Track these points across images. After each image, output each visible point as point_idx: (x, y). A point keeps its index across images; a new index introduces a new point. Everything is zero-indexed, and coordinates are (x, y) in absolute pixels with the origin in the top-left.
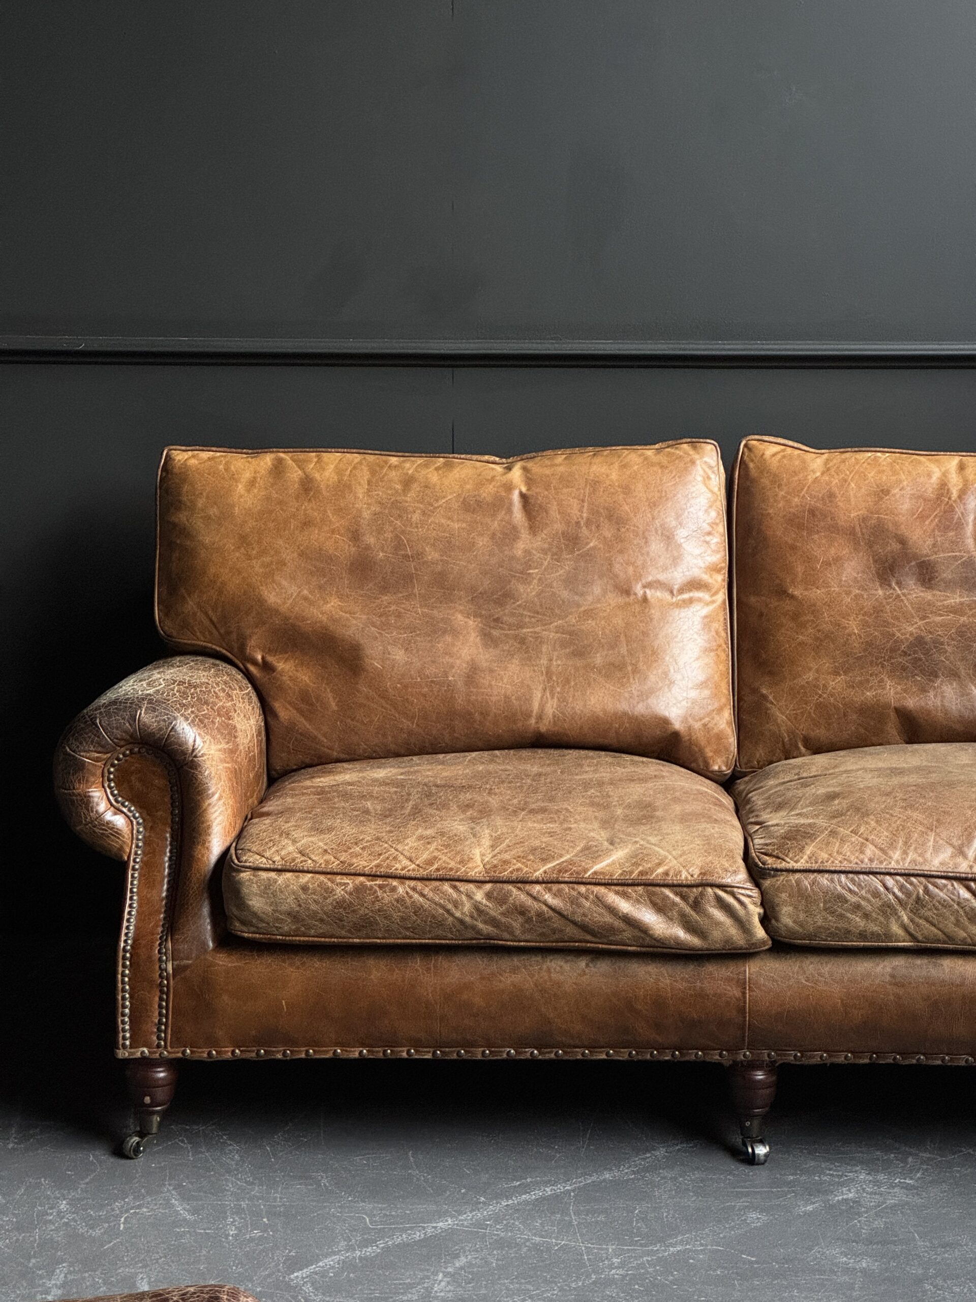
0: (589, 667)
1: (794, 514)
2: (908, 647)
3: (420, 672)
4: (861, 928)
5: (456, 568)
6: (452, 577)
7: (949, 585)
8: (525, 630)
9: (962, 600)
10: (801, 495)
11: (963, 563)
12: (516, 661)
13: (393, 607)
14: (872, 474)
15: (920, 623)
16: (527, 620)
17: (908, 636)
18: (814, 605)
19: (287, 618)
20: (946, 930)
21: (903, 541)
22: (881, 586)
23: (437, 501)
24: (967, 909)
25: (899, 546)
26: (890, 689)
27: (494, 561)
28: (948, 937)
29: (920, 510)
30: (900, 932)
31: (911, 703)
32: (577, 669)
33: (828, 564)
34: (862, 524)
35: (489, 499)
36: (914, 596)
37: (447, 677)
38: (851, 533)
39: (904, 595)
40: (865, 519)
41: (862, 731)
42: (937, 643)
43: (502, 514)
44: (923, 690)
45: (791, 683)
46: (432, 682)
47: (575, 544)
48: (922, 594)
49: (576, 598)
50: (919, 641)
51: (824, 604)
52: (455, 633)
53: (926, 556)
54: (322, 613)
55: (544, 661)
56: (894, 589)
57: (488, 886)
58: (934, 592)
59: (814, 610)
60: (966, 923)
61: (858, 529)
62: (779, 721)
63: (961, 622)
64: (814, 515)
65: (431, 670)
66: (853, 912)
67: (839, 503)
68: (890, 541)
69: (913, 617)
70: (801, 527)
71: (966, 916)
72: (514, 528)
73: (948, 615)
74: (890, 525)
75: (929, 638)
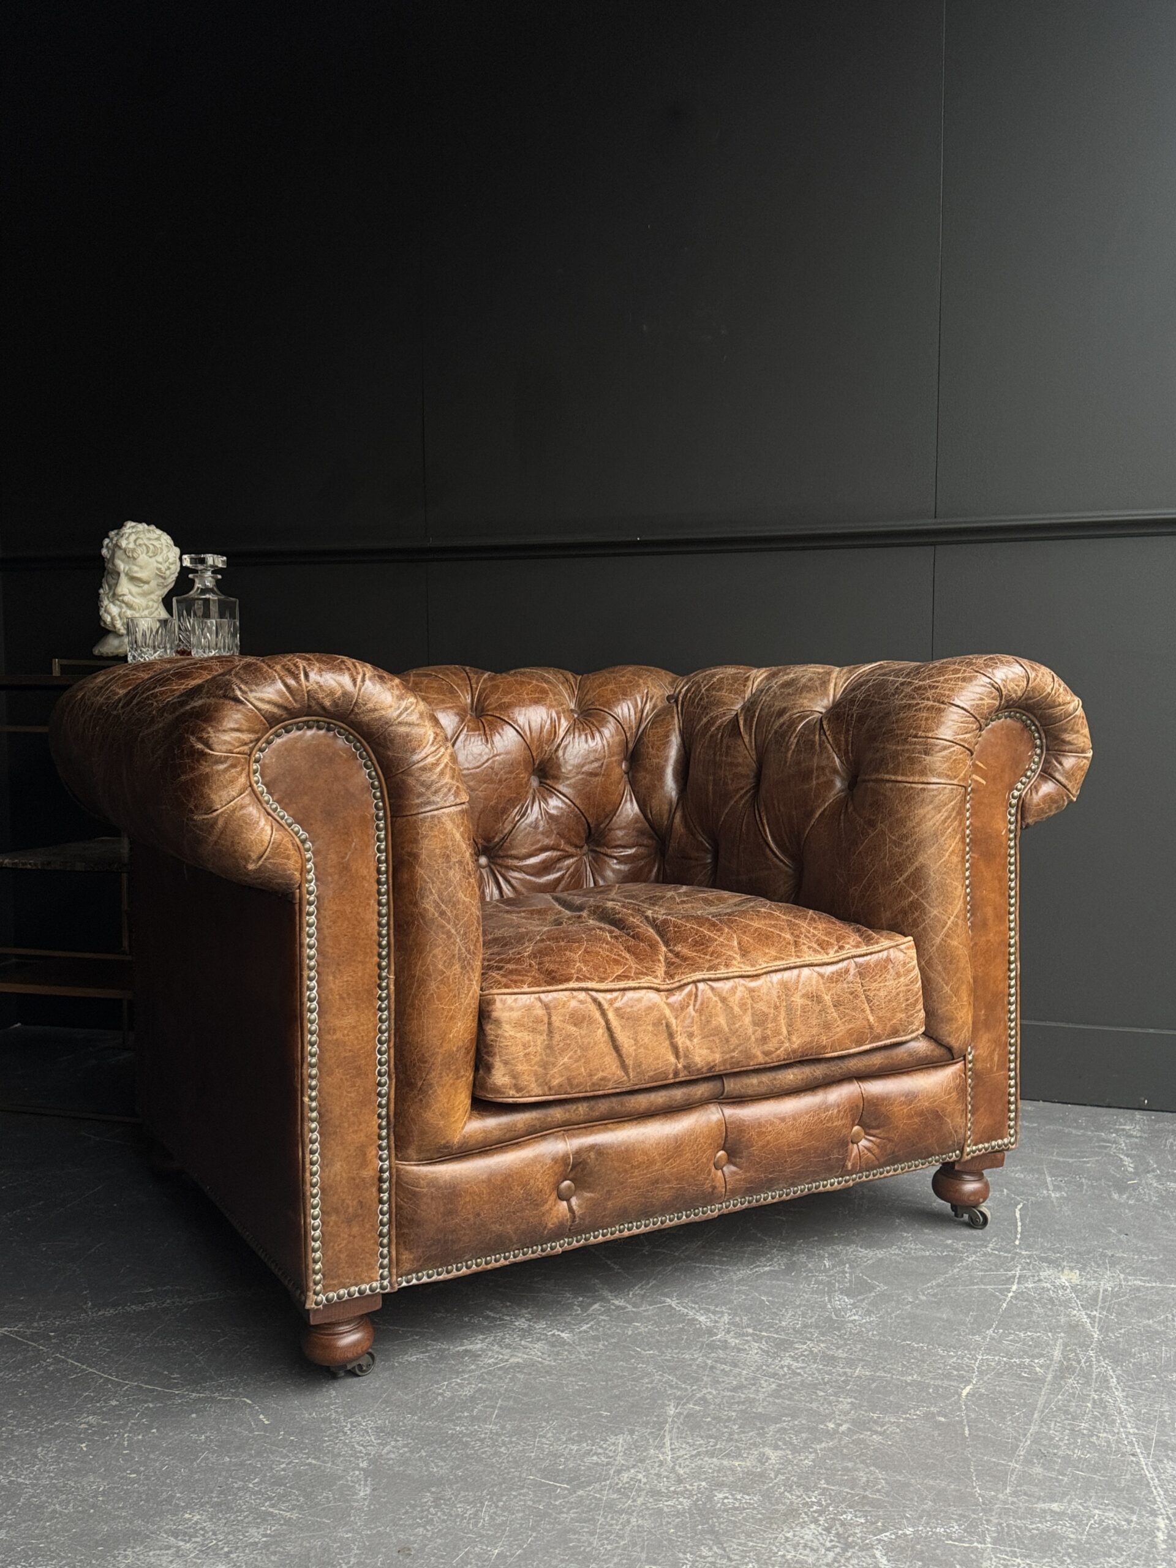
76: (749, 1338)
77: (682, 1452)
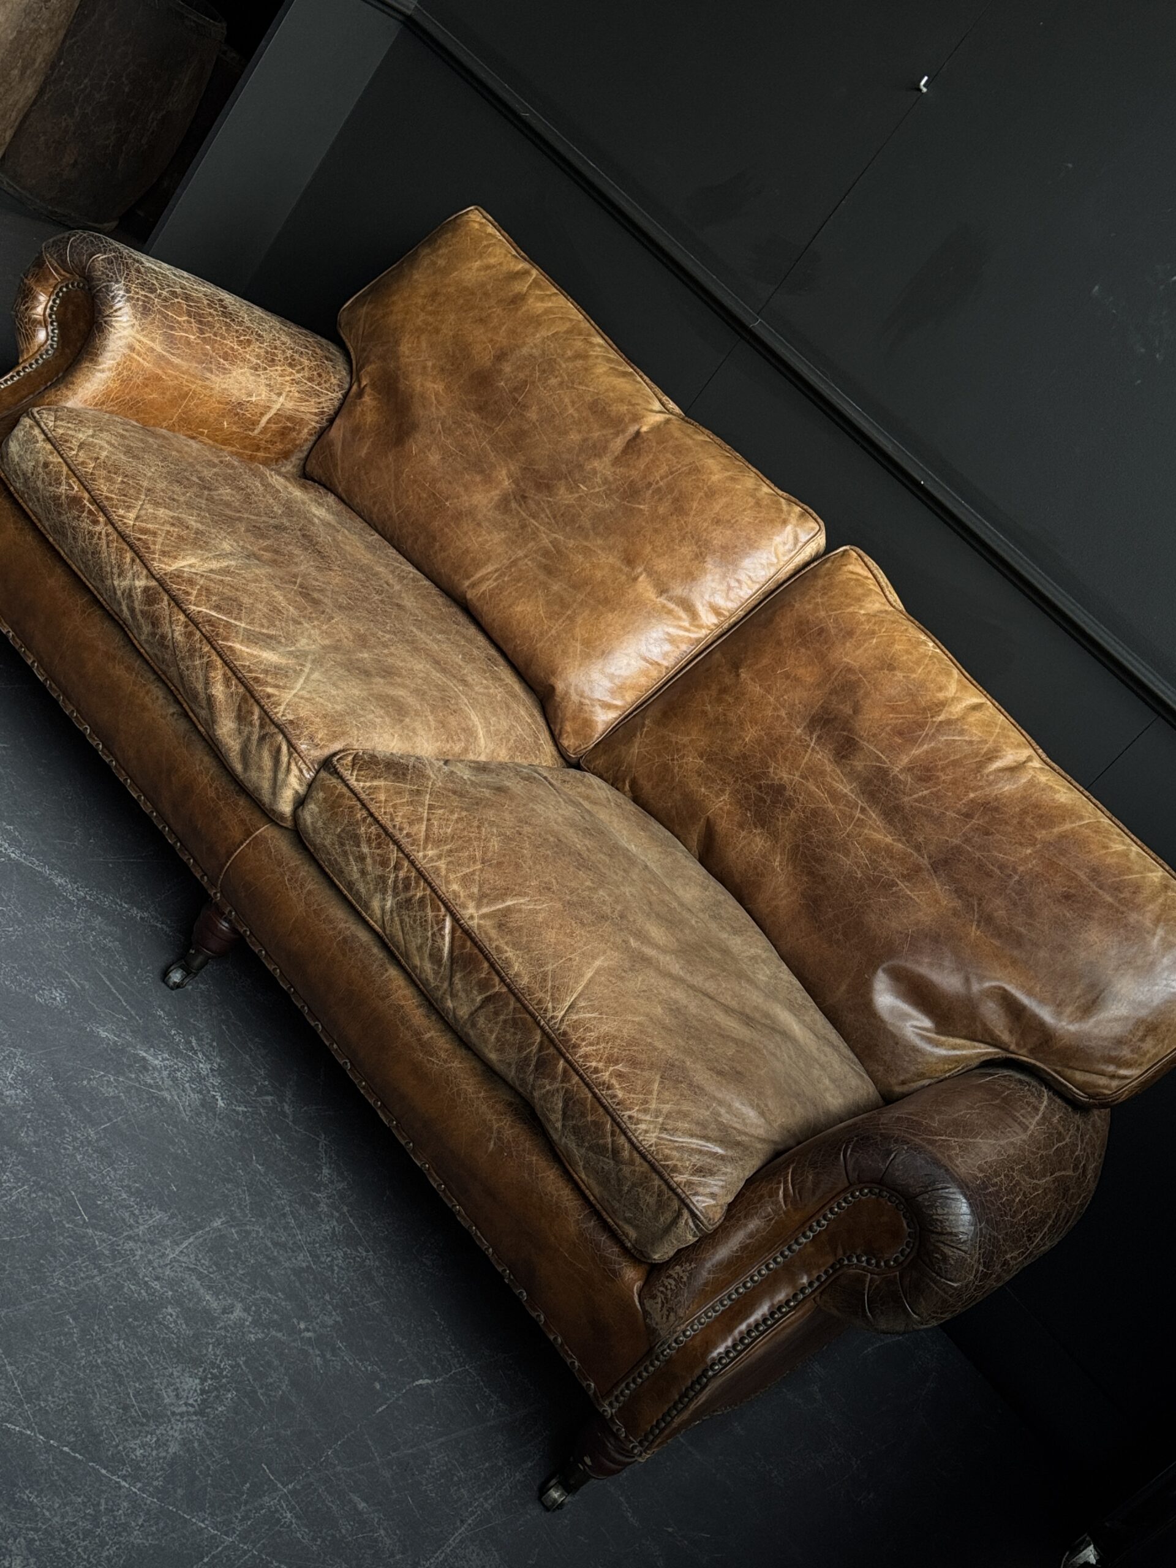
0: (545, 587)
1: (808, 622)
2: (768, 785)
3: (434, 481)
4: (352, 878)
5: (538, 437)
6: (528, 440)
7: (852, 775)
8: (533, 521)
9: (849, 793)
10: (830, 613)
11: (880, 768)
12: (503, 535)
13: (471, 426)
14: (899, 647)
15: (797, 778)
16: (543, 516)
17: (777, 778)
18: (743, 694)
19: (399, 369)
20: (408, 945)
21: (856, 710)
22: (804, 728)
23: (580, 383)
24: (437, 944)
25: (851, 712)
26: (721, 802)
27: (566, 456)
28: (406, 951)
29: (900, 703)
31: (723, 825)
32: (535, 579)
33: (787, 676)
34: (844, 672)
35: (613, 414)
36: (819, 757)
37: (447, 500)
38: (830, 671)
39: (813, 749)
40: (849, 670)
42: (789, 803)
43: (609, 431)
44: (741, 826)
45: (667, 733)
46: (434, 494)
47: (632, 496)
48: (826, 762)
49: (591, 533)
50: (780, 789)
51: (750, 701)
52: (488, 479)
53: (861, 737)
54: (422, 385)
55: (520, 553)
56: (811, 739)
57: (154, 583)
58: (836, 769)
59: (739, 698)
60: (427, 954)
61: (836, 673)
62: (632, 750)
63: (826, 806)
64: (819, 634)
65: (442, 486)
66: (356, 860)
67: (848, 644)
68: (848, 703)
69: (798, 769)
70: (801, 633)
71: (431, 949)
72: (605, 448)
73: (823, 793)
74: (862, 692)
75: (789, 793)
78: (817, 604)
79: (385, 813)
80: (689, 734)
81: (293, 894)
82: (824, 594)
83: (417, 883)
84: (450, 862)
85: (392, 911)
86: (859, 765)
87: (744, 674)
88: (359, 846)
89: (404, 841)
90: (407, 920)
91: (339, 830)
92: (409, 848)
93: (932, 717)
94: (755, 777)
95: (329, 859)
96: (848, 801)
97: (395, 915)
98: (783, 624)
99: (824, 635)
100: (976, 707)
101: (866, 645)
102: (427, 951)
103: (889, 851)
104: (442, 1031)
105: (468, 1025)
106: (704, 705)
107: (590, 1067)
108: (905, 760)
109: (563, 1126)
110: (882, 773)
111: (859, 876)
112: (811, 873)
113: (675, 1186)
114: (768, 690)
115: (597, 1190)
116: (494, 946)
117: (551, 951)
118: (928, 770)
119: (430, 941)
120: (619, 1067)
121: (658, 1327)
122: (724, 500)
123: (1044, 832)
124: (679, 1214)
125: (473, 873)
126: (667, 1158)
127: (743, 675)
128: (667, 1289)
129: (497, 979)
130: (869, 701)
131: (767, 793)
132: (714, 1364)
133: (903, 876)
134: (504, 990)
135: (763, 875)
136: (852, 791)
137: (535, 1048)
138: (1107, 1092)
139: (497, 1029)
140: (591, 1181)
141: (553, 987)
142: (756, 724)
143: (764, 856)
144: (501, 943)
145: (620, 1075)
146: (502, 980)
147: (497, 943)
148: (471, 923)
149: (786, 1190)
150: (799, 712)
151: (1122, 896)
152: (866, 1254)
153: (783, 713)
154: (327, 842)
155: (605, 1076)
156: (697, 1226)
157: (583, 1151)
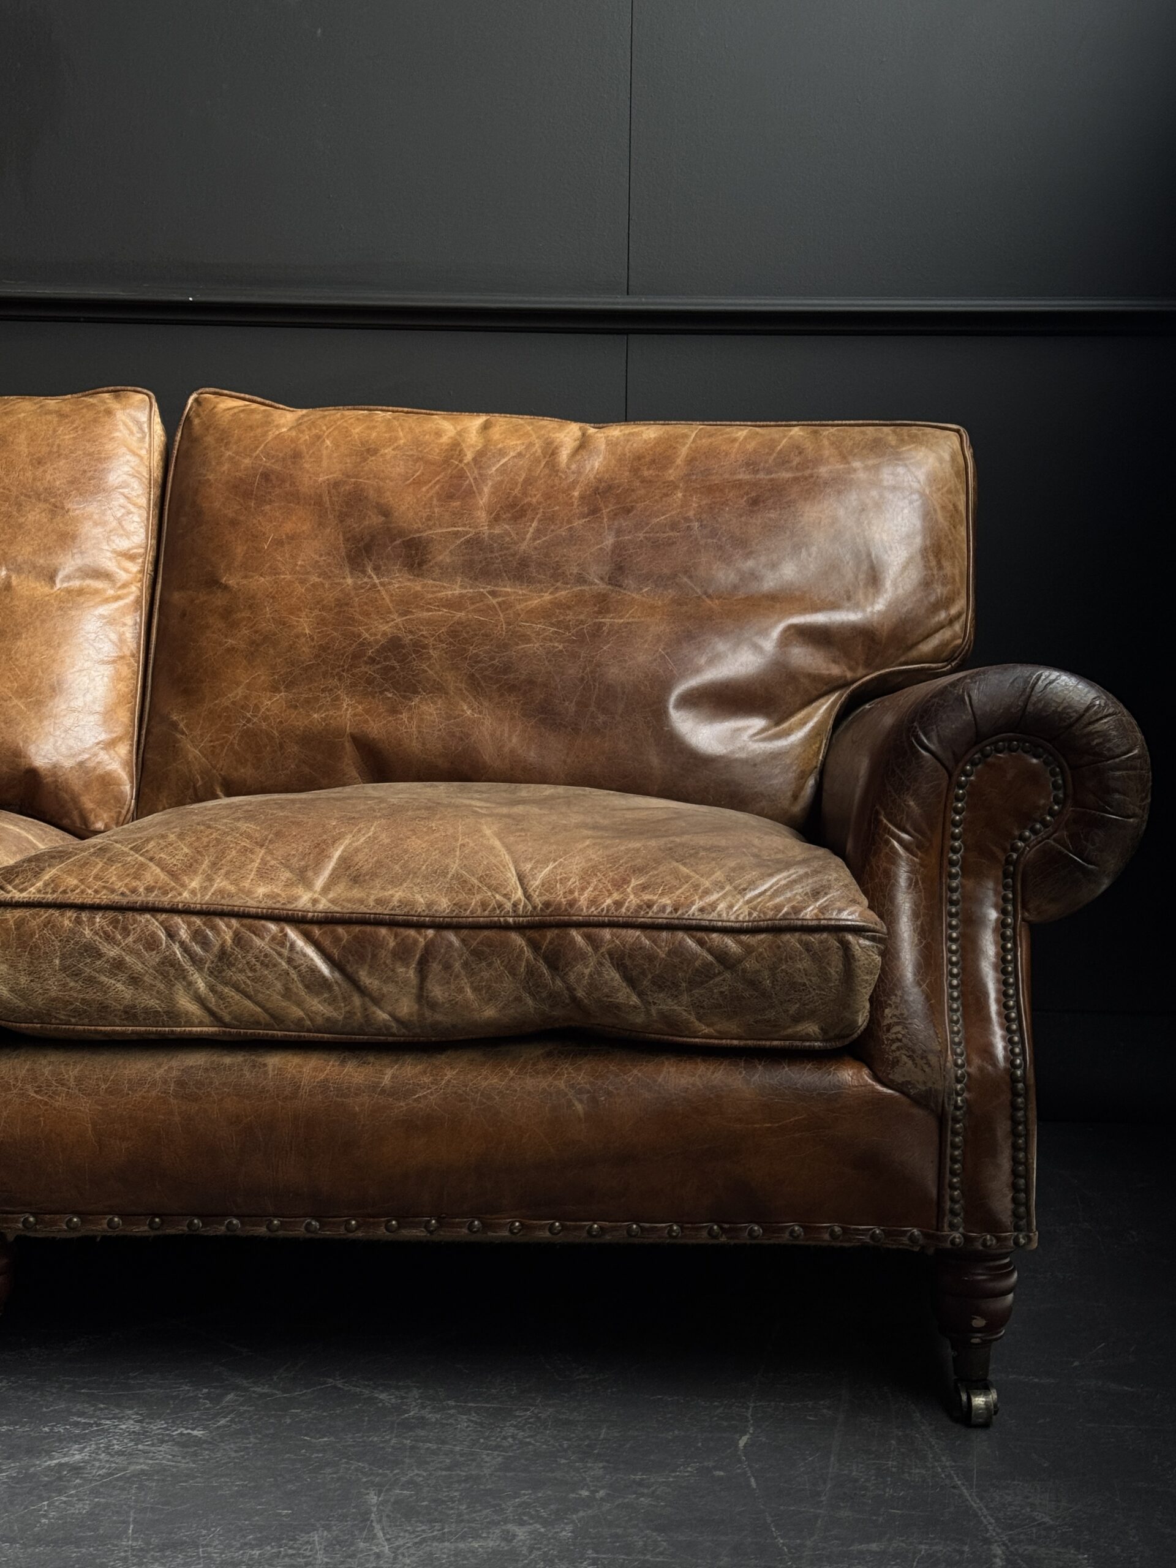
1: (241, 479)
2: (378, 650)
4: (126, 1002)
7: (447, 573)
9: (464, 591)
10: (254, 455)
11: (468, 541)
14: (357, 430)
15: (399, 620)
17: (379, 637)
18: (253, 597)
20: (269, 1005)
21: (385, 512)
22: (351, 573)
24: (303, 969)
25: (382, 518)
26: (347, 709)
28: (272, 1016)
29: (418, 474)
30: (193, 1008)
31: (375, 728)
33: (279, 543)
34: (333, 491)
36: (396, 586)
38: (317, 502)
39: (382, 584)
40: (336, 484)
41: (307, 770)
42: (419, 647)
44: (394, 711)
45: (211, 705)
48: (409, 583)
50: (394, 644)
51: (268, 596)
53: (418, 531)
56: (370, 577)
58: (425, 582)
59: (252, 605)
60: (303, 992)
61: (326, 498)
62: (190, 756)
63: (456, 619)
64: (267, 480)
66: (112, 975)
67: (306, 465)
68: (370, 513)
69: (390, 613)
70: (247, 495)
71: (302, 981)
73: (439, 611)
74: (372, 492)
75: (407, 639)
76: (452, 1411)
77: (401, 1542)
78: (231, 458)
79: (96, 892)
80: (238, 684)
81: (60, 1102)
82: (227, 444)
83: (214, 928)
84: (227, 873)
85: (212, 989)
86: (444, 557)
87: (231, 580)
88: (100, 955)
89: (151, 898)
90: (241, 977)
91: (57, 962)
92: (166, 900)
93: (461, 461)
94: (356, 656)
95: (75, 1010)
96: (471, 598)
97: (220, 988)
98: (217, 505)
99: (273, 477)
100: (486, 427)
101: (325, 452)
102: (299, 988)
103: (558, 605)
104: (396, 1062)
105: (428, 1013)
106: (221, 644)
107: (608, 906)
108: (482, 516)
109: (640, 995)
110: (475, 543)
111: (561, 647)
112: (512, 688)
113: (814, 923)
114: (274, 571)
115: (732, 1027)
116: (372, 904)
117: (436, 855)
118: (513, 505)
119: (292, 971)
120: (634, 882)
121: (930, 1085)
122: (23, 436)
123: (671, 471)
124: (846, 947)
125: (264, 862)
126: (778, 908)
127: (232, 582)
128: (900, 1040)
129: (412, 932)
130: (388, 494)
131: (386, 659)
132: (1012, 1063)
133: (600, 612)
134: (430, 933)
135: (468, 736)
136: (461, 586)
137: (528, 953)
138: (959, 641)
139: (464, 982)
140: (718, 1027)
141: (481, 879)
142: (300, 609)
143: (449, 718)
144: (376, 893)
145: (644, 888)
146: (419, 926)
147: (373, 897)
148: (321, 907)
149: (900, 841)
150: (329, 565)
151: (795, 463)
152: (1025, 828)
153: (314, 579)
154: (54, 991)
155: (632, 900)
156: (873, 939)
157: (685, 998)
